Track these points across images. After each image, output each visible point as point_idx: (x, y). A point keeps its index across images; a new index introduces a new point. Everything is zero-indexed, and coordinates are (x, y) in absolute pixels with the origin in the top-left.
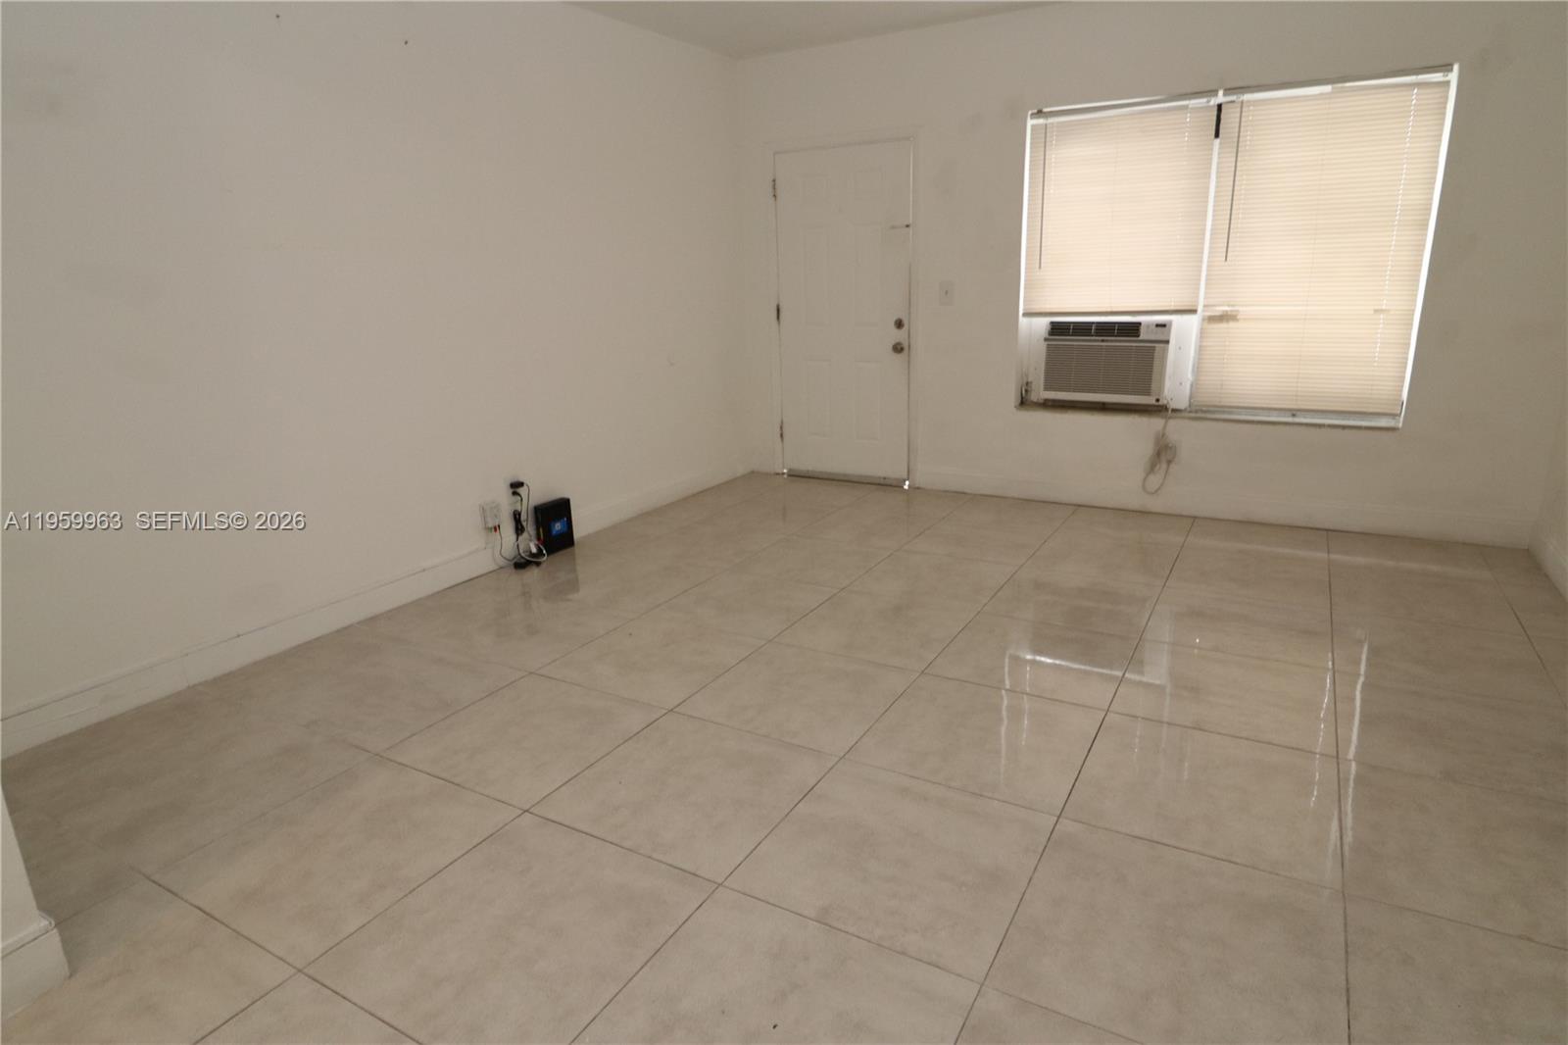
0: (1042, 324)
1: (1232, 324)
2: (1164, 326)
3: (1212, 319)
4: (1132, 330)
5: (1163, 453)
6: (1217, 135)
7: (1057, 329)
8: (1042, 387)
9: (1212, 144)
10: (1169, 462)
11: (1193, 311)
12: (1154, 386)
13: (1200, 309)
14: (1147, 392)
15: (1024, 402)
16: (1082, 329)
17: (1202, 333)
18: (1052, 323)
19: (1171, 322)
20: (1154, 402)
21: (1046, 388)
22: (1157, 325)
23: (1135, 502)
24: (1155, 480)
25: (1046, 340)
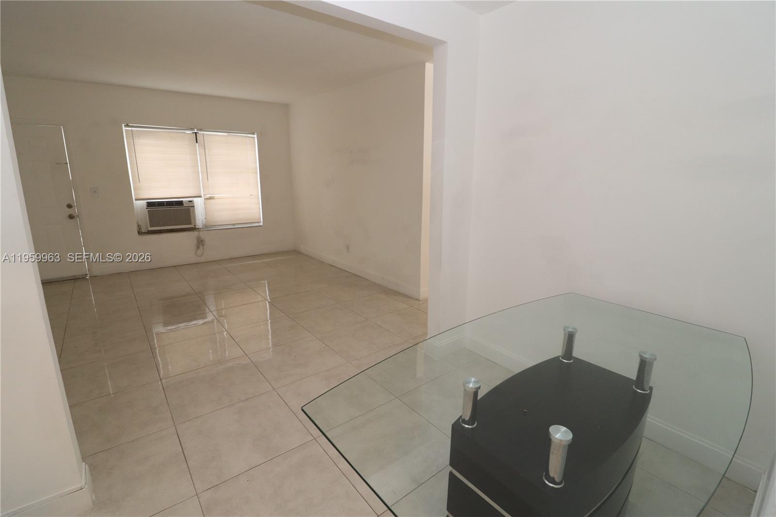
0: (143, 203)
1: (213, 200)
2: (191, 201)
3: (207, 199)
4: (180, 203)
5: (200, 243)
6: (197, 142)
7: (150, 205)
8: (149, 226)
9: (196, 145)
10: (203, 245)
11: (201, 197)
12: (192, 221)
13: (202, 196)
14: (190, 223)
15: (140, 233)
16: (161, 204)
17: (205, 203)
18: (147, 202)
19: (193, 200)
20: (193, 226)
21: (151, 227)
22: (189, 201)
23: (194, 259)
24: (200, 252)
25: (147, 208)
